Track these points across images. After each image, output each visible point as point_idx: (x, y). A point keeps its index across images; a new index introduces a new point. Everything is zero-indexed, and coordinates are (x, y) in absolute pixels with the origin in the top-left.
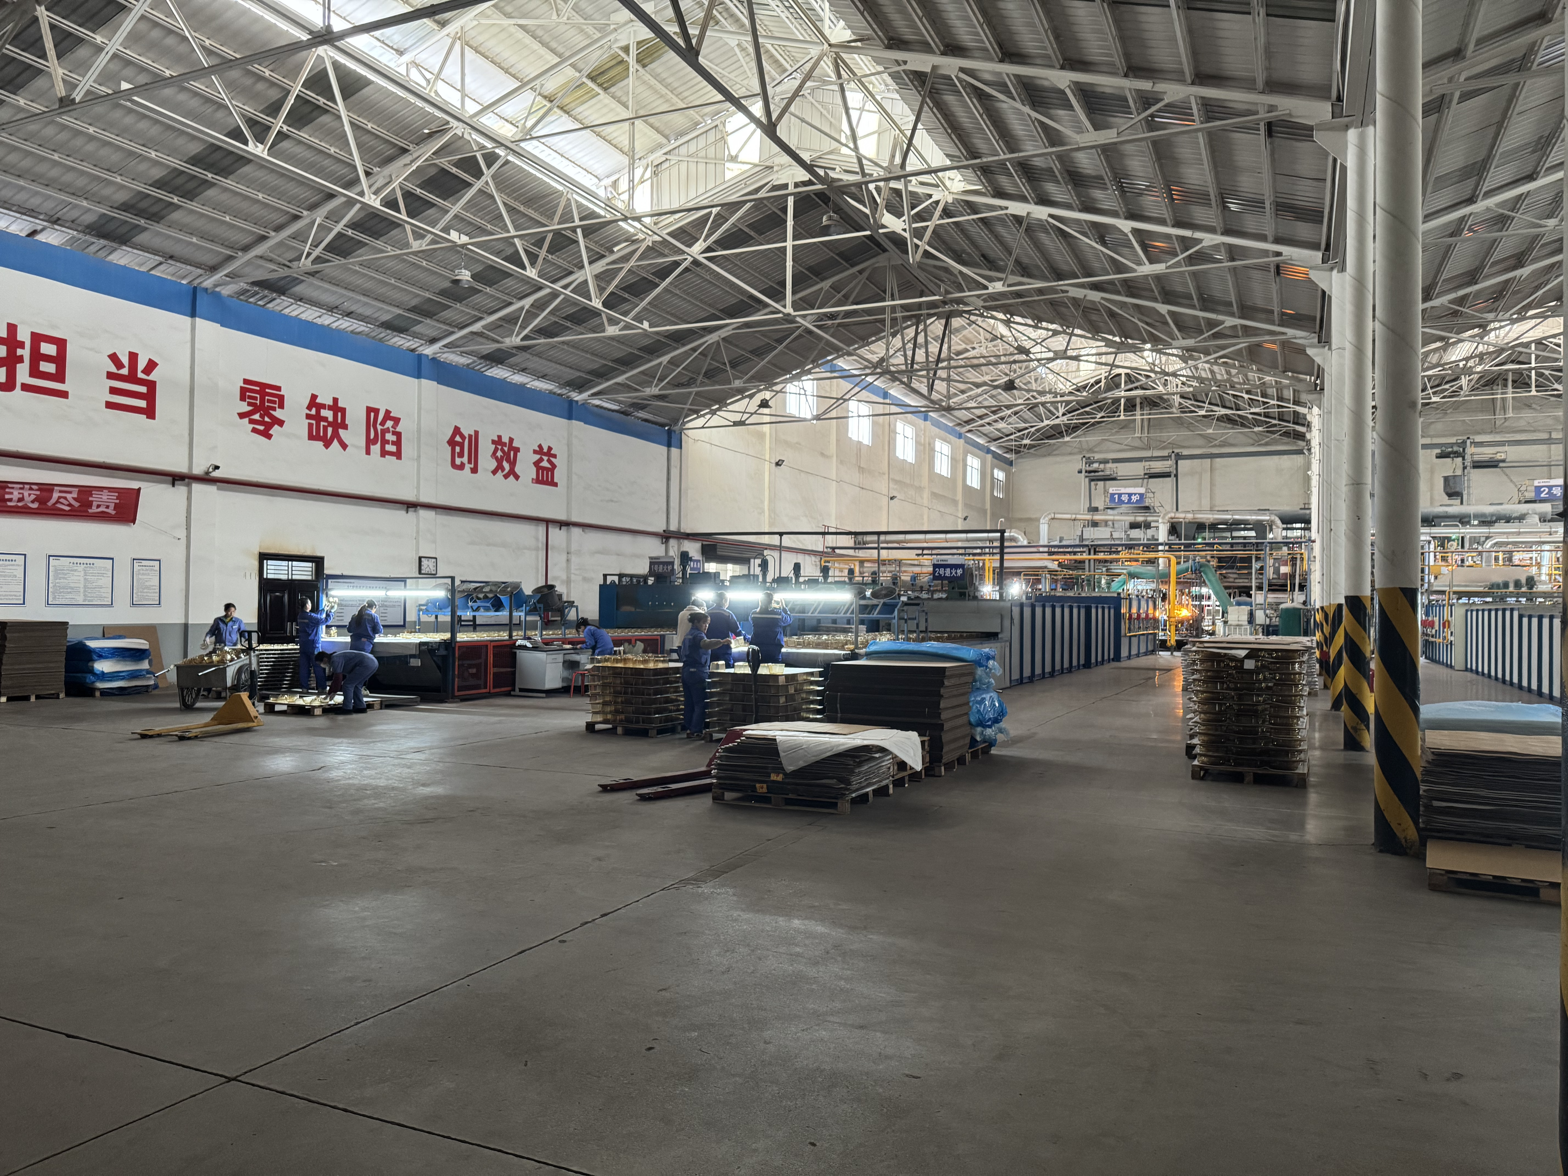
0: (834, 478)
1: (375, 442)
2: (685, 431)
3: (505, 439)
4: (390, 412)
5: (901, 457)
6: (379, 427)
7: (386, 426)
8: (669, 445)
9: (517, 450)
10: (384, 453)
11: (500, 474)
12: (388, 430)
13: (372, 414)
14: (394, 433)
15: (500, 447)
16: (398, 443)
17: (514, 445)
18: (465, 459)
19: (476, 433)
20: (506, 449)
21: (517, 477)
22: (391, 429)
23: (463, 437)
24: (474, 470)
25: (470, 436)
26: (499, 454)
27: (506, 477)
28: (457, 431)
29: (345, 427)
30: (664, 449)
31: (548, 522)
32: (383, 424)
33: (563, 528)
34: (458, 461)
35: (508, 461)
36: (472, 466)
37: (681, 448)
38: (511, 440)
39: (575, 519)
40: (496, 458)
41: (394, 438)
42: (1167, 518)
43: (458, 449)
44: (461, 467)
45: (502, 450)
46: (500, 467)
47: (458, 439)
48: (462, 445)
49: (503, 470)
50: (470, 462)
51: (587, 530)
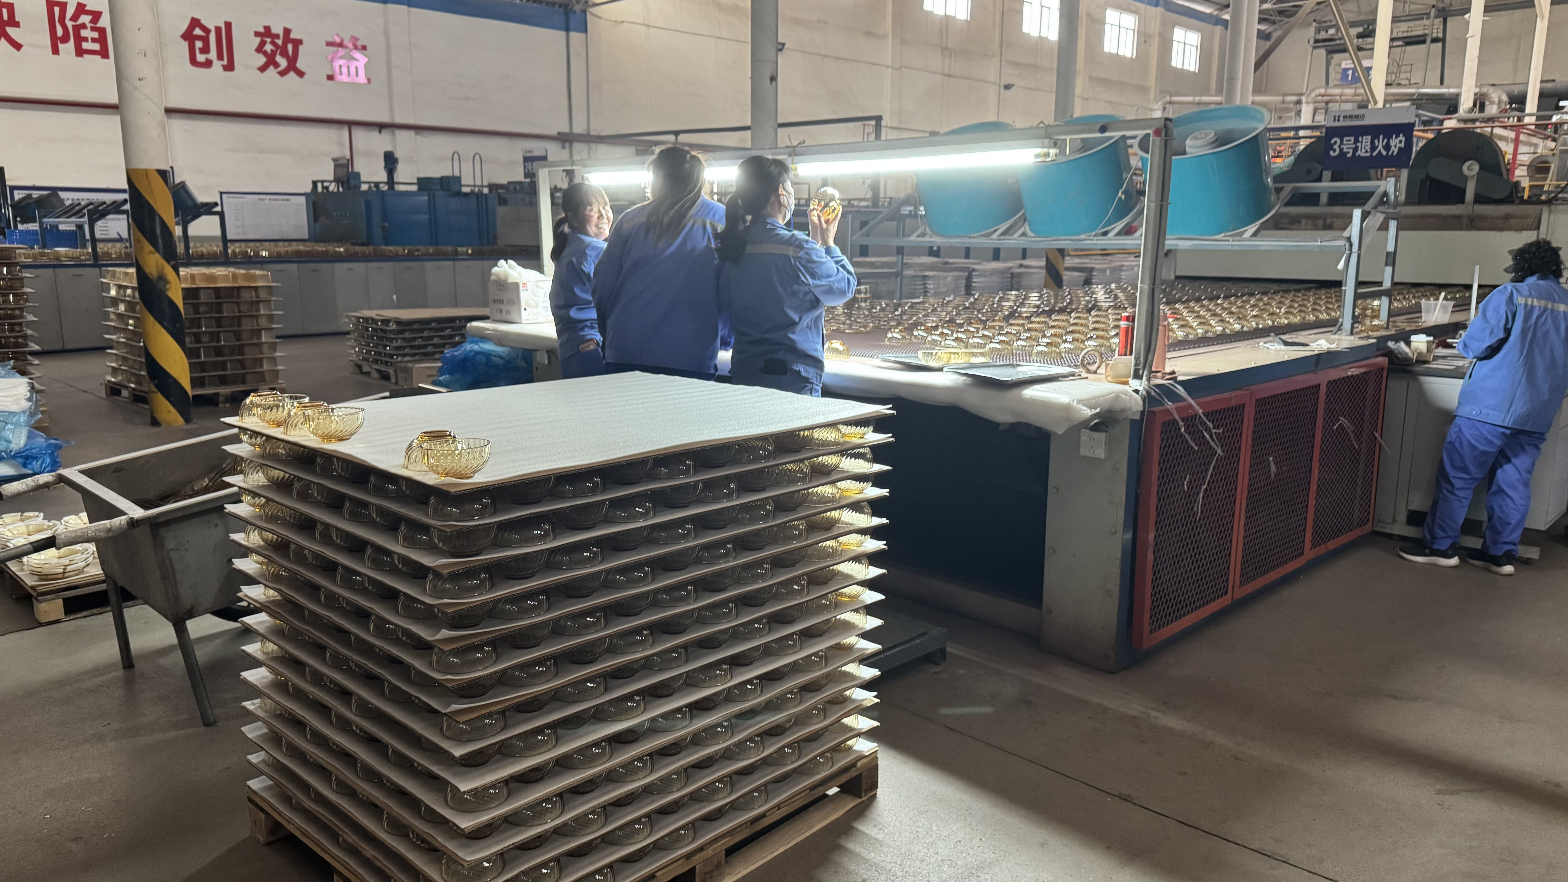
0: (889, 64)
1: (65, 39)
2: (594, 10)
3: (277, 29)
4: (85, 6)
5: (1035, 33)
6: (69, 24)
7: (80, 22)
8: (567, 30)
9: (298, 43)
10: (80, 52)
11: (271, 71)
12: (84, 26)
13: (57, 10)
14: (93, 29)
15: (269, 40)
16: (102, 39)
17: (293, 36)
18: (213, 55)
19: (228, 25)
20: (279, 42)
21: (301, 74)
22: (89, 25)
23: (207, 31)
24: (230, 67)
25: (218, 30)
26: (268, 48)
27: (283, 73)
28: (195, 23)
29: (17, 25)
30: (563, 34)
31: (350, 124)
32: (75, 18)
33: (383, 131)
34: (201, 58)
35: (284, 54)
36: (225, 62)
37: (586, 31)
38: (287, 31)
39: (399, 120)
40: (265, 53)
41: (95, 35)
42: (1313, 95)
43: (199, 44)
44: (208, 64)
45: (273, 43)
46: (271, 61)
47: (198, 32)
48: (205, 40)
49: (277, 65)
50: (220, 57)
51: (426, 133)
